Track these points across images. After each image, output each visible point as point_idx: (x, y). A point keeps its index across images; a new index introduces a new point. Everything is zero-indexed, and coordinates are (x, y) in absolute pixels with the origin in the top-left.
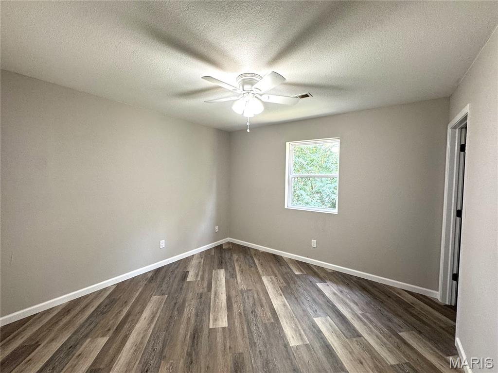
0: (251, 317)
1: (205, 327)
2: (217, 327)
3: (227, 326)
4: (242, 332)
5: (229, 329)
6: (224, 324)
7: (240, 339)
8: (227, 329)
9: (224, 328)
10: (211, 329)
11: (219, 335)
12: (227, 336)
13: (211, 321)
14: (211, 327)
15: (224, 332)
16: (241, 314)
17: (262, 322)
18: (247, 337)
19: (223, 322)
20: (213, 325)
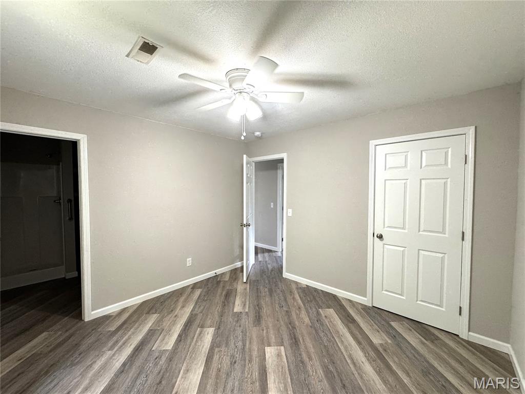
0: (238, 356)
1: (289, 348)
2: (276, 347)
3: (266, 348)
4: (252, 341)
5: (264, 344)
6: (269, 350)
7: (254, 337)
8: (266, 345)
9: (269, 345)
10: (282, 346)
11: (273, 340)
12: (265, 338)
13: (283, 354)
14: (282, 348)
15: (268, 342)
16: (249, 361)
17: (228, 349)
18: (247, 337)
19: (270, 352)
20: (280, 350)
